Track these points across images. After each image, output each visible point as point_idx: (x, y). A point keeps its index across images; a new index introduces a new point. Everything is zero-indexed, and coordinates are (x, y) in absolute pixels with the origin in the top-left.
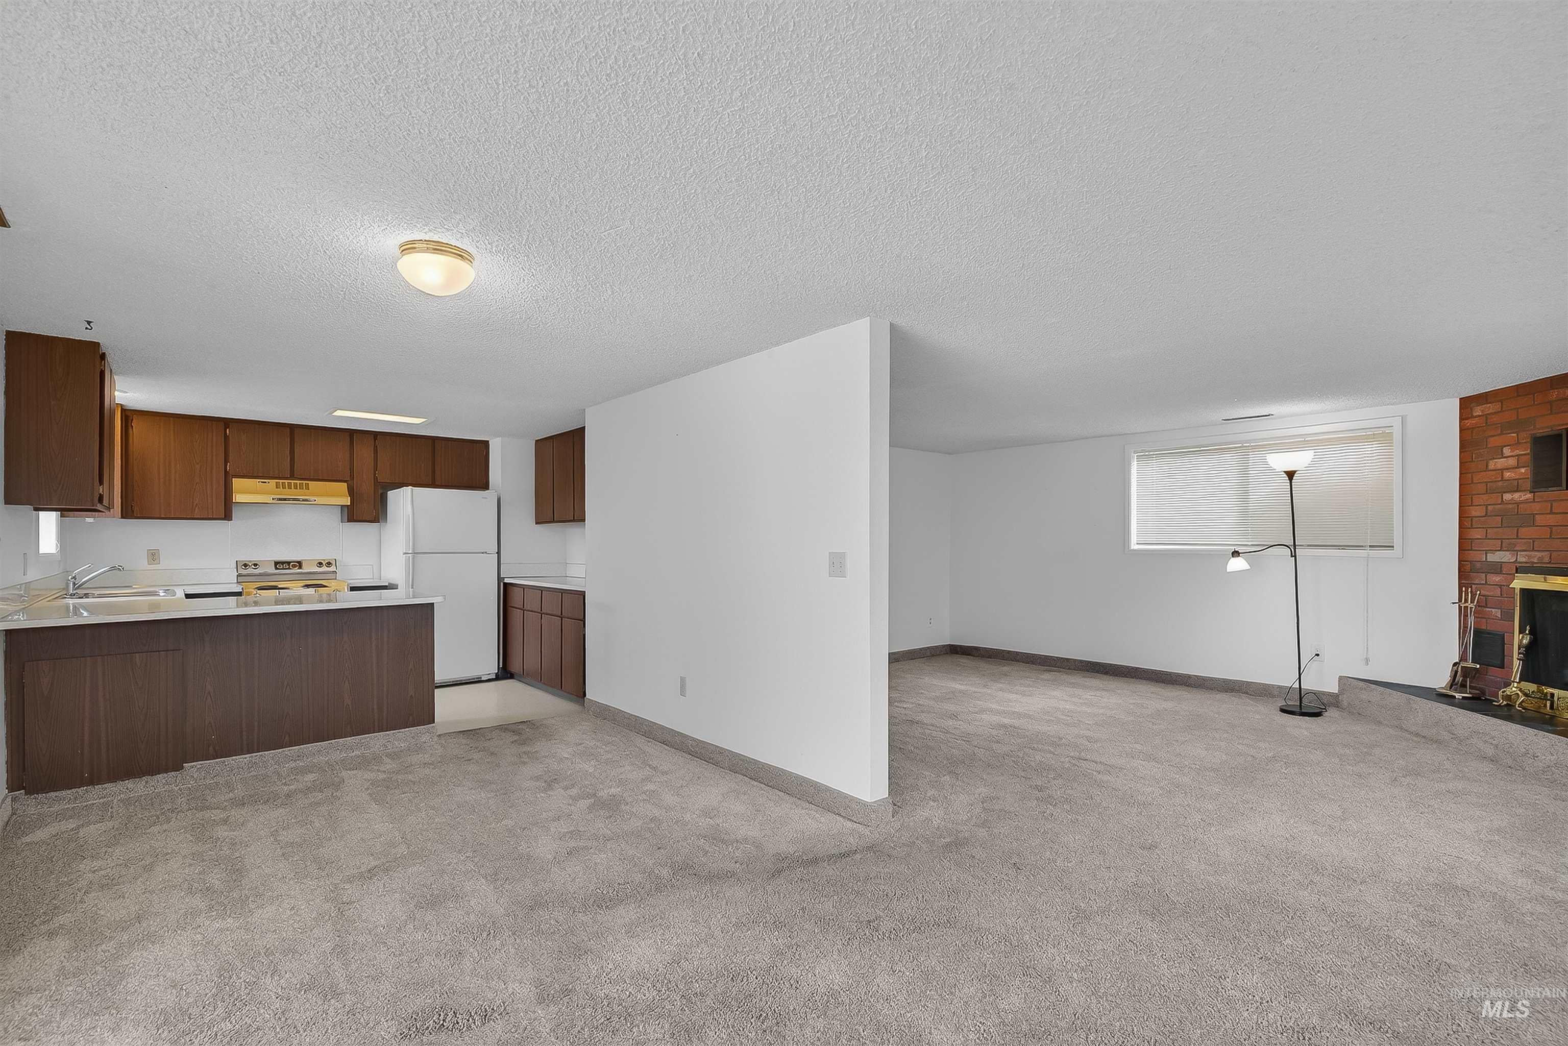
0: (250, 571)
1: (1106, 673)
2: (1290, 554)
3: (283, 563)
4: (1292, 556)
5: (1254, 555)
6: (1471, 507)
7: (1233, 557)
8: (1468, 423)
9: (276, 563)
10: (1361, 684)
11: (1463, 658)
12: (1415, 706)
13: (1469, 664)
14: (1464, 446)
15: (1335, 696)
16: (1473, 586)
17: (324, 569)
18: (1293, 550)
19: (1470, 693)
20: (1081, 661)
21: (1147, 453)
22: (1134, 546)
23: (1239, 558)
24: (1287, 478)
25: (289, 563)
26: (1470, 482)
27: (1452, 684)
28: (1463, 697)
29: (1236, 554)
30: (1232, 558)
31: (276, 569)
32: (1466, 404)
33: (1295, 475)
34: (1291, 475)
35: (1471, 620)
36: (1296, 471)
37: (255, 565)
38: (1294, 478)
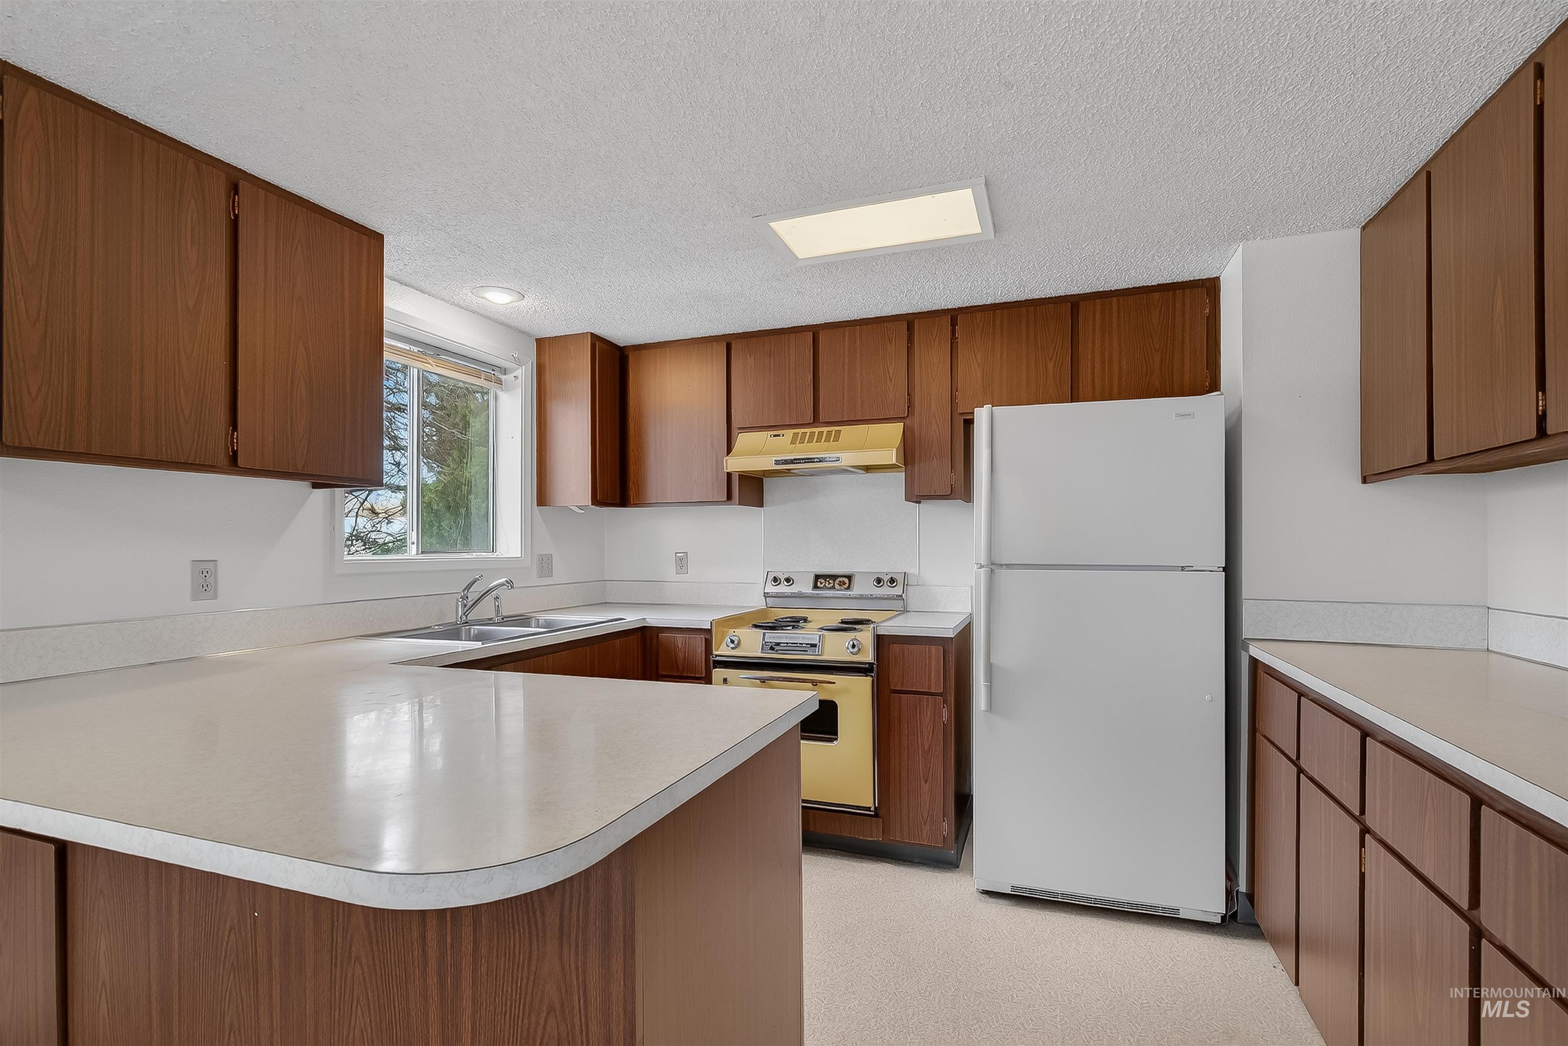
0: (783, 589)
3: (825, 577)
9: (817, 577)
17: (886, 591)
25: (834, 577)
31: (815, 587)
37: (788, 580)
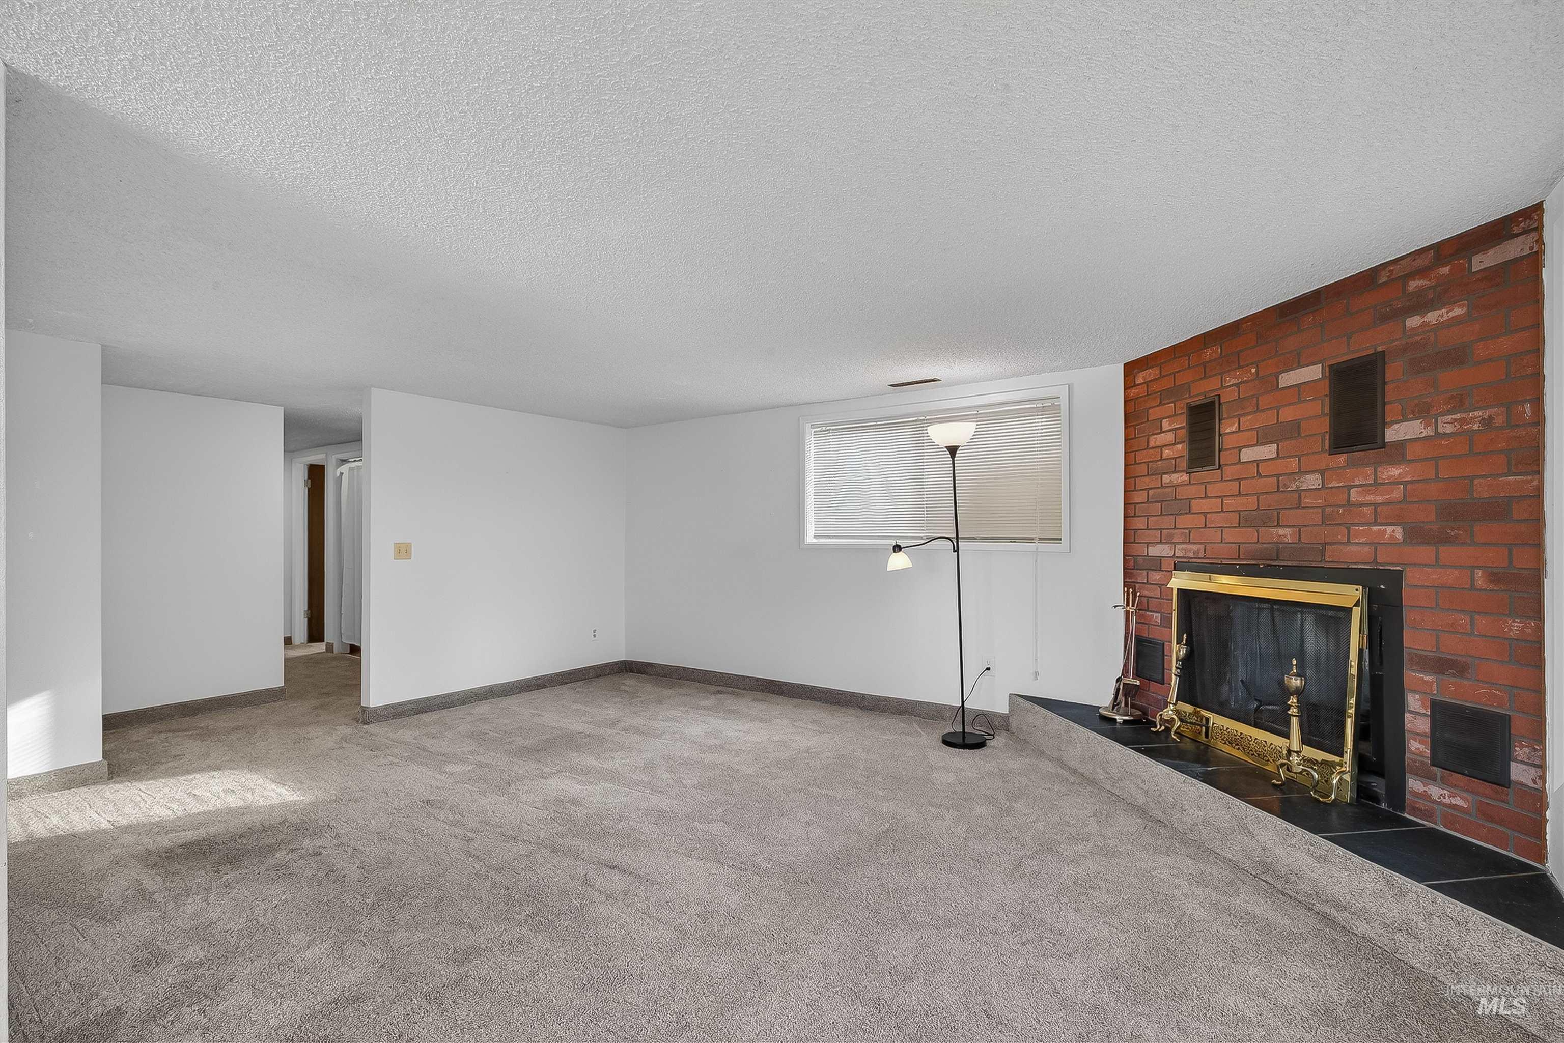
1: (782, 693)
2: (952, 548)
4: (954, 551)
5: (916, 549)
6: (1135, 492)
7: (894, 552)
8: (1133, 392)
10: (1028, 704)
11: (1125, 672)
12: (1074, 735)
13: (1131, 680)
14: (1128, 418)
15: (1005, 718)
16: (1137, 585)
18: (955, 544)
19: (1131, 715)
20: (757, 679)
21: (824, 428)
22: (810, 539)
23: (901, 553)
24: (949, 456)
26: (1133, 463)
27: (1115, 703)
28: (1125, 721)
29: (897, 548)
30: (894, 554)
32: (1131, 369)
33: (958, 452)
34: (953, 450)
35: (1133, 625)
36: (959, 446)
38: (957, 455)
